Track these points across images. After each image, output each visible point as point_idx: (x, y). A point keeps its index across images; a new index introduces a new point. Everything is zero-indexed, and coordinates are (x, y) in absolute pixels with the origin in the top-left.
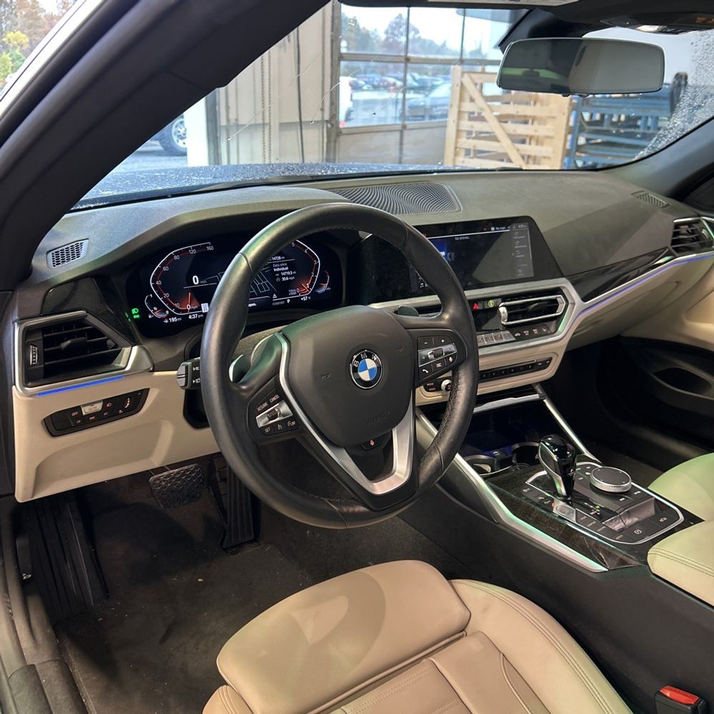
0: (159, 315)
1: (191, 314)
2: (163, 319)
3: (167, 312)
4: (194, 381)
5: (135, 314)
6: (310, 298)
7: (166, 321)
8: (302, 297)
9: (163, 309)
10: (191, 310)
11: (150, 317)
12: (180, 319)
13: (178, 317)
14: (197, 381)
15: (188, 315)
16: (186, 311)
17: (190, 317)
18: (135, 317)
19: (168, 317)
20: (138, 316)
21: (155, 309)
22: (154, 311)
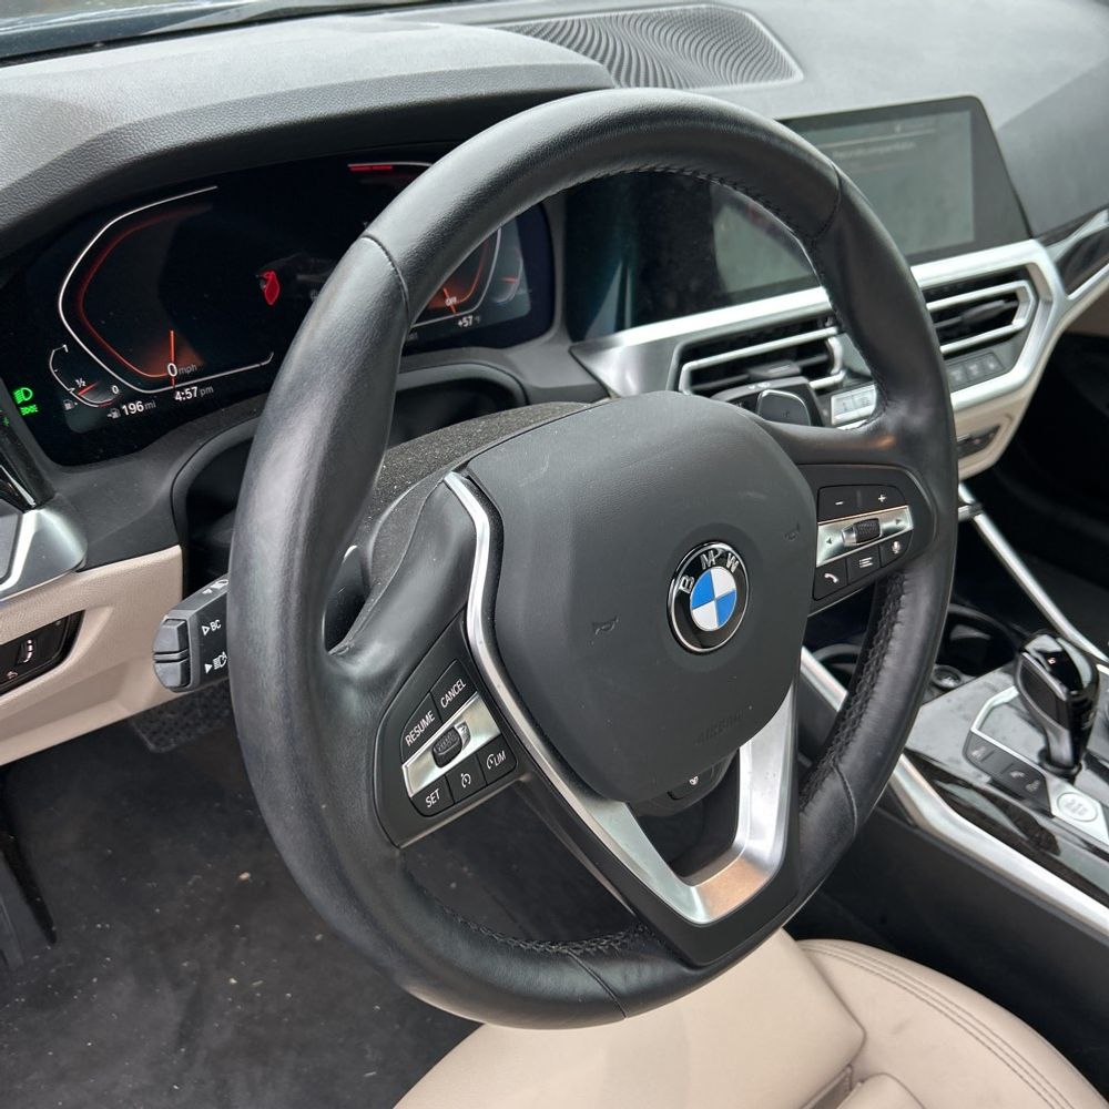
0: (94, 401)
1: (181, 389)
2: (107, 408)
3: (115, 390)
4: (208, 667)
5: (25, 404)
6: (478, 319)
7: (115, 415)
8: (461, 318)
9: (103, 382)
10: (181, 378)
11: (68, 406)
12: (151, 405)
13: (145, 399)
14: (217, 663)
15: (172, 393)
16: (167, 381)
17: (178, 397)
18: (26, 411)
19: (117, 404)
20: (33, 409)
21: (81, 383)
22: (78, 389)
